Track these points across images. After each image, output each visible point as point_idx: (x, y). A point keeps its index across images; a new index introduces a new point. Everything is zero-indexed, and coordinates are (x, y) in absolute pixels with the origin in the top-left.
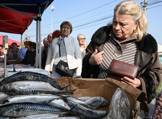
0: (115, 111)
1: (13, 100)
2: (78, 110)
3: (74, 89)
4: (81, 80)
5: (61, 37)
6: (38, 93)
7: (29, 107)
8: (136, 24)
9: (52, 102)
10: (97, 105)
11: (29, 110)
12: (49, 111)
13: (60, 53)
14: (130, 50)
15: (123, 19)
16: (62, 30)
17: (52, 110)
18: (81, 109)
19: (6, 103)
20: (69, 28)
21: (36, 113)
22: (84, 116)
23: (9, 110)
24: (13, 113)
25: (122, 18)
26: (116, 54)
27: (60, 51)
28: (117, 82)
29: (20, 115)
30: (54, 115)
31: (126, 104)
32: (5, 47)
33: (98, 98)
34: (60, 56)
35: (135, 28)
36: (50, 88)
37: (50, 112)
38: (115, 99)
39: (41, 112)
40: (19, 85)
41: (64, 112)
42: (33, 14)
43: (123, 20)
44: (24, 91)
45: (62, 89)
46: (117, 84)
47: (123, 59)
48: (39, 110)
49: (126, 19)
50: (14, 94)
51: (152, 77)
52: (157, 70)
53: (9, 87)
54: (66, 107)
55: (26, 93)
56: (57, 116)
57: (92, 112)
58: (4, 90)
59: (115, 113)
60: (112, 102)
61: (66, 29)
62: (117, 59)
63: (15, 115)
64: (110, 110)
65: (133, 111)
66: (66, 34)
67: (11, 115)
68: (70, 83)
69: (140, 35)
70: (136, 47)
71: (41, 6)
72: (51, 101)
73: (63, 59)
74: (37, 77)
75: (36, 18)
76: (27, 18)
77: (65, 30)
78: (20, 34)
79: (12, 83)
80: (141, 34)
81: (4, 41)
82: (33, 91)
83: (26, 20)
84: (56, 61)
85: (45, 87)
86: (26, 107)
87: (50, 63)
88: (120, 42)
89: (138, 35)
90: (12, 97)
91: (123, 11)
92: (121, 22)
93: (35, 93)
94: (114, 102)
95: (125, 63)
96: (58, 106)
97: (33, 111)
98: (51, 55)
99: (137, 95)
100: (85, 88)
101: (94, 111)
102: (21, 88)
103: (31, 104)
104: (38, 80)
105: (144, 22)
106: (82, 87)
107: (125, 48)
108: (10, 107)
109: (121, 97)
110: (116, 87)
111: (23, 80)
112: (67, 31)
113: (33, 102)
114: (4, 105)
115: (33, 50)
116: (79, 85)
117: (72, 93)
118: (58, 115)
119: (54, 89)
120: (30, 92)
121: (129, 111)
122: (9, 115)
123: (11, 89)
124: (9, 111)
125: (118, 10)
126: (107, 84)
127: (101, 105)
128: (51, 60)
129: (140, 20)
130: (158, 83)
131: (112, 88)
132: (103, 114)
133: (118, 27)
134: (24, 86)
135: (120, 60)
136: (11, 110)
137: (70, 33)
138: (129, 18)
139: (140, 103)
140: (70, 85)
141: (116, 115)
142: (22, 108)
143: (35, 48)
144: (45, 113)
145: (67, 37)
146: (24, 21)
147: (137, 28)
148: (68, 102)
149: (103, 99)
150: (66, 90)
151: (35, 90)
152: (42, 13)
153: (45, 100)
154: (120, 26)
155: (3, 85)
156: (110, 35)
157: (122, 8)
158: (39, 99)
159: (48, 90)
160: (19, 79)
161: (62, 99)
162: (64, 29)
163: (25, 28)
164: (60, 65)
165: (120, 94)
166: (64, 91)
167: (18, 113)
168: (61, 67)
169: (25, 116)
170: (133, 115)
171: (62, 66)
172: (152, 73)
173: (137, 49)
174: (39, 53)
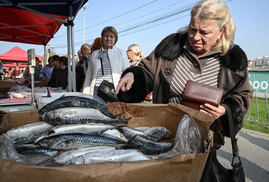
0: (182, 143)
1: (59, 130)
2: (137, 142)
3: (128, 117)
4: (137, 106)
5: (102, 49)
6: (88, 122)
7: (79, 138)
8: (221, 31)
9: (104, 133)
10: (159, 137)
11: (80, 142)
12: (103, 143)
13: (102, 70)
14: (211, 67)
15: (206, 25)
16: (104, 40)
17: (106, 142)
18: (140, 141)
19: (52, 135)
20: (113, 36)
21: (88, 145)
22: (144, 149)
23: (57, 141)
24: (62, 146)
25: (204, 24)
26: (192, 73)
27: (102, 68)
28: (183, 108)
29: (70, 148)
30: (109, 147)
31: (196, 135)
32: (31, 64)
33: (160, 128)
34: (103, 75)
35: (219, 37)
36: (101, 116)
37: (105, 144)
38: (182, 128)
39: (94, 144)
40: (64, 113)
41: (122, 144)
42: (61, 16)
43: (205, 27)
44: (71, 119)
45: (114, 117)
46: (183, 110)
47: (203, 79)
48: (91, 142)
49: (209, 25)
50: (59, 123)
51: (239, 102)
52: (245, 93)
53: (52, 116)
54: (122, 138)
55: (74, 122)
56: (113, 148)
57: (154, 144)
58: (46, 118)
59: (183, 145)
60: (178, 132)
61: (110, 38)
62: (193, 81)
63: (63, 148)
64: (176, 142)
65: (205, 142)
66: (110, 45)
67: (60, 147)
68: (123, 111)
69: (226, 47)
70: (220, 63)
71: (73, 5)
72: (103, 131)
73: (107, 78)
74: (84, 102)
75: (67, 22)
76: (53, 22)
77: (108, 40)
78: (43, 45)
79: (56, 111)
80: (226, 45)
81: (29, 56)
82: (82, 119)
83: (51, 24)
84: (99, 82)
85: (95, 115)
86: (77, 138)
87: (90, 85)
88: (197, 56)
89: (223, 47)
90: (58, 128)
91: (206, 15)
92: (203, 29)
93: (83, 121)
94: (181, 132)
95: (206, 85)
96: (113, 138)
97: (85, 143)
98: (90, 73)
99: (210, 123)
100: (142, 116)
101: (157, 143)
102: (68, 116)
103: (81, 135)
104: (85, 106)
105: (231, 27)
106: (138, 115)
107: (204, 65)
108: (58, 139)
109: (189, 127)
110: (182, 114)
111: (67, 107)
112: (110, 41)
113: (84, 133)
114: (49, 136)
115: (64, 67)
116: (135, 112)
117: (127, 123)
118: (115, 148)
119: (105, 118)
120: (78, 121)
121: (200, 143)
122: (57, 148)
123: (55, 118)
124: (57, 143)
125: (199, 13)
126: (170, 111)
127: (164, 136)
128: (91, 80)
129: (227, 26)
130: (245, 110)
131: (176, 115)
132: (168, 147)
133: (198, 37)
134: (71, 113)
135: (199, 81)
136: (60, 141)
137: (115, 43)
138: (213, 24)
139: (213, 133)
140: (124, 113)
141: (183, 148)
142: (72, 140)
143: (67, 65)
144: (98, 145)
145: (112, 48)
146: (48, 26)
147: (222, 36)
148: (124, 133)
149: (165, 130)
150: (120, 118)
151: (83, 119)
152: (74, 14)
153: (97, 130)
154: (201, 35)
155: (44, 113)
156: (185, 47)
157: (204, 10)
158: (90, 129)
159: (98, 119)
160: (63, 106)
161: (117, 129)
162: (106, 38)
163: (50, 36)
164: (104, 87)
165: (188, 123)
166: (117, 119)
167: (67, 146)
168: (105, 90)
169: (76, 149)
170: (205, 146)
171: (106, 87)
172: (239, 97)
173: (221, 66)
174: (72, 71)
